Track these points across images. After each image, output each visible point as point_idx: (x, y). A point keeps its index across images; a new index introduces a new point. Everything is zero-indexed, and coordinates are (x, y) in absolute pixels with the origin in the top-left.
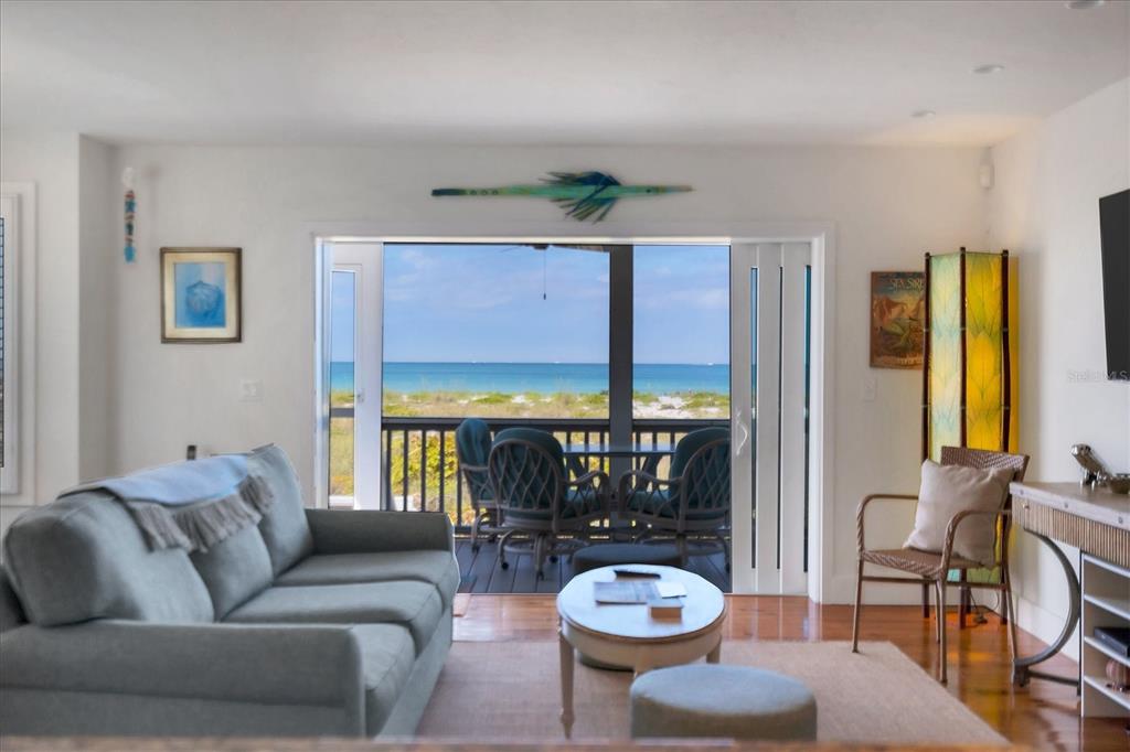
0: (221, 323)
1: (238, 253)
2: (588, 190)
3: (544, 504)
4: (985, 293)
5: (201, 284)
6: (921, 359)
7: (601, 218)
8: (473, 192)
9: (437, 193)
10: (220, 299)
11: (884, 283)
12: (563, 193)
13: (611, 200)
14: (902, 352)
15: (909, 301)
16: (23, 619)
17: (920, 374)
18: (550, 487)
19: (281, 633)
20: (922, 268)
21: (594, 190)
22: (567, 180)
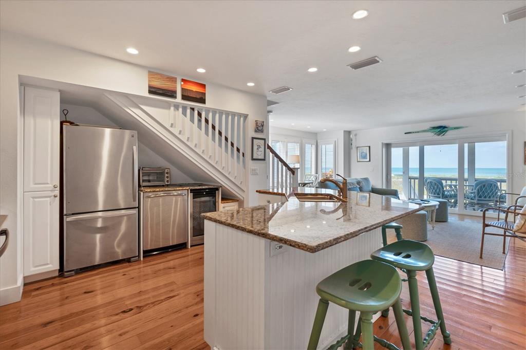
0: (367, 159)
1: (369, 147)
2: (439, 130)
5: (363, 152)
7: (443, 135)
8: (413, 133)
9: (405, 133)
10: (366, 154)
12: (433, 131)
13: (447, 131)
18: (440, 191)
21: (440, 129)
22: (434, 128)
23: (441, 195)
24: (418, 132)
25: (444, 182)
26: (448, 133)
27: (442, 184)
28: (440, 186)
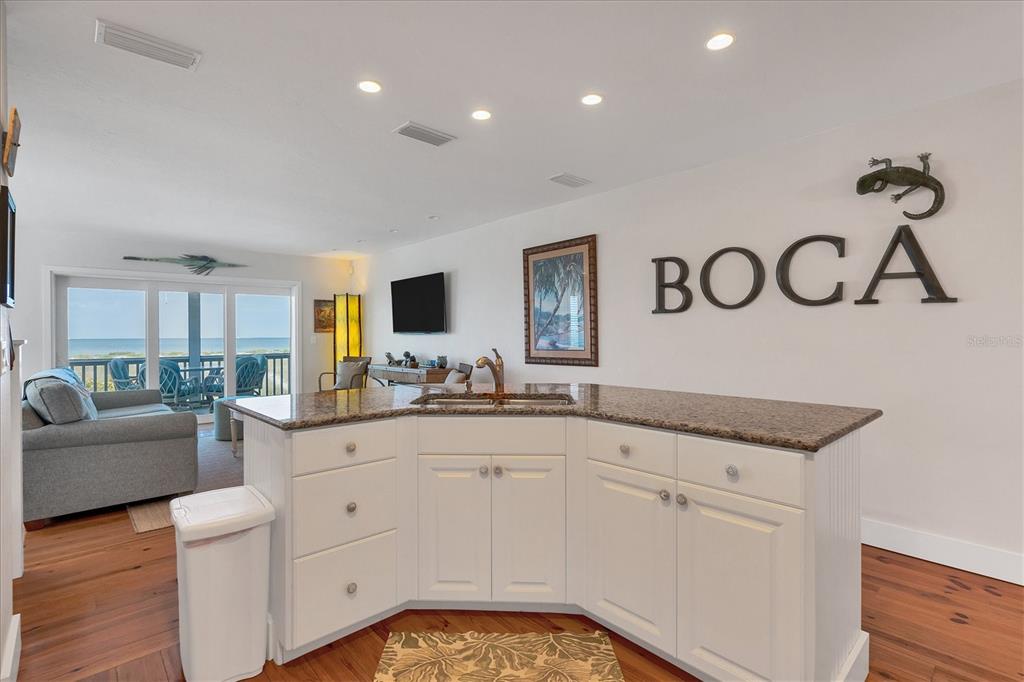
3: (170, 391)
4: (354, 308)
6: (333, 330)
7: (206, 275)
9: (125, 258)
11: (319, 304)
13: (214, 268)
14: (325, 327)
15: (327, 310)
16: (46, 423)
17: (332, 334)
18: (174, 384)
19: (157, 416)
20: (333, 299)
21: (205, 263)
22: (193, 258)
23: (175, 392)
24: (157, 260)
25: (181, 365)
26: (214, 272)
27: (178, 370)
28: (175, 374)
